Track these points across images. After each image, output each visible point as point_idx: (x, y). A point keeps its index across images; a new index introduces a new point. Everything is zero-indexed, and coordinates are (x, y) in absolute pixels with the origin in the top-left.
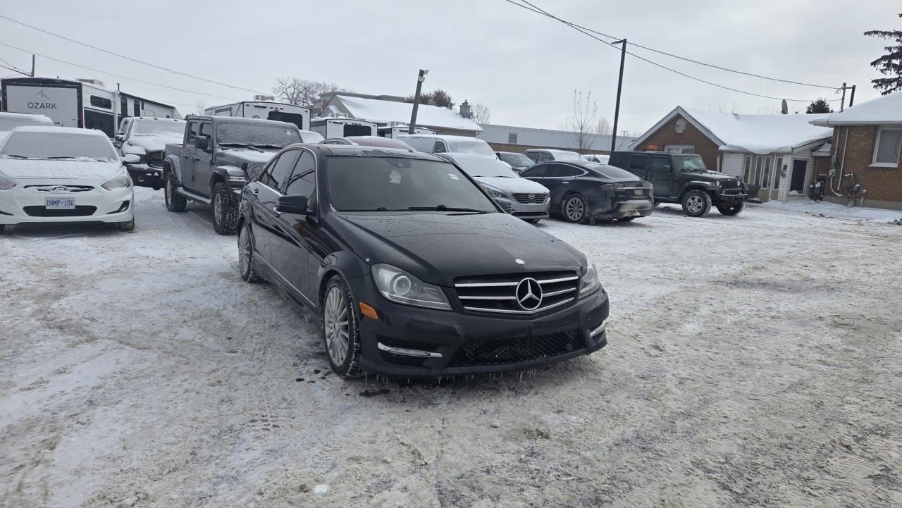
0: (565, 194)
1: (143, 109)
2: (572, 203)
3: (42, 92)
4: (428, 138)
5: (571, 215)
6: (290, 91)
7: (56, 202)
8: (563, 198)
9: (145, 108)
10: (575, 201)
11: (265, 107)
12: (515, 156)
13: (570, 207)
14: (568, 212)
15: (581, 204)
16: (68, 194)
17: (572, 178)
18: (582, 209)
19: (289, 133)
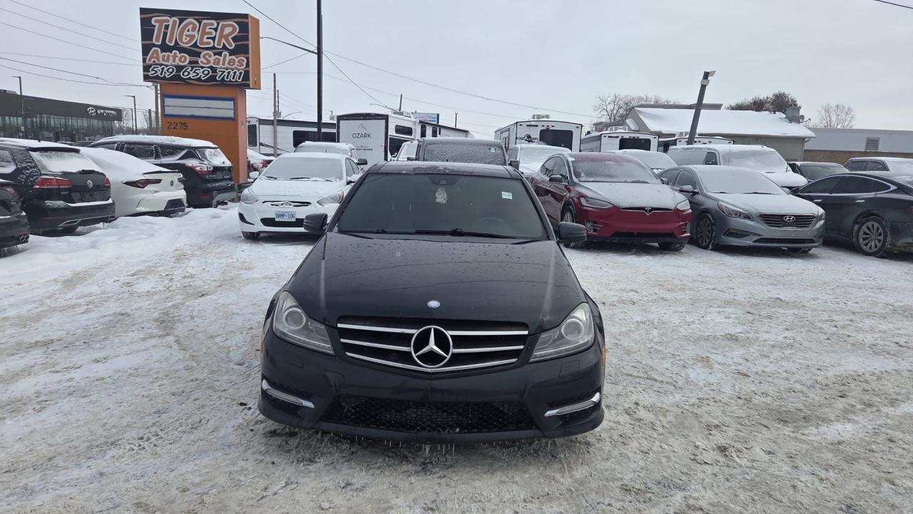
0: (859, 215)
1: (440, 134)
2: (868, 228)
3: (362, 124)
4: (700, 149)
5: (866, 245)
6: (610, 107)
7: (283, 215)
8: (856, 222)
9: (441, 133)
10: (873, 226)
11: (537, 126)
12: (824, 167)
13: (865, 233)
14: (861, 241)
15: (881, 230)
16: (291, 209)
17: (871, 195)
18: (881, 238)
19: (493, 150)
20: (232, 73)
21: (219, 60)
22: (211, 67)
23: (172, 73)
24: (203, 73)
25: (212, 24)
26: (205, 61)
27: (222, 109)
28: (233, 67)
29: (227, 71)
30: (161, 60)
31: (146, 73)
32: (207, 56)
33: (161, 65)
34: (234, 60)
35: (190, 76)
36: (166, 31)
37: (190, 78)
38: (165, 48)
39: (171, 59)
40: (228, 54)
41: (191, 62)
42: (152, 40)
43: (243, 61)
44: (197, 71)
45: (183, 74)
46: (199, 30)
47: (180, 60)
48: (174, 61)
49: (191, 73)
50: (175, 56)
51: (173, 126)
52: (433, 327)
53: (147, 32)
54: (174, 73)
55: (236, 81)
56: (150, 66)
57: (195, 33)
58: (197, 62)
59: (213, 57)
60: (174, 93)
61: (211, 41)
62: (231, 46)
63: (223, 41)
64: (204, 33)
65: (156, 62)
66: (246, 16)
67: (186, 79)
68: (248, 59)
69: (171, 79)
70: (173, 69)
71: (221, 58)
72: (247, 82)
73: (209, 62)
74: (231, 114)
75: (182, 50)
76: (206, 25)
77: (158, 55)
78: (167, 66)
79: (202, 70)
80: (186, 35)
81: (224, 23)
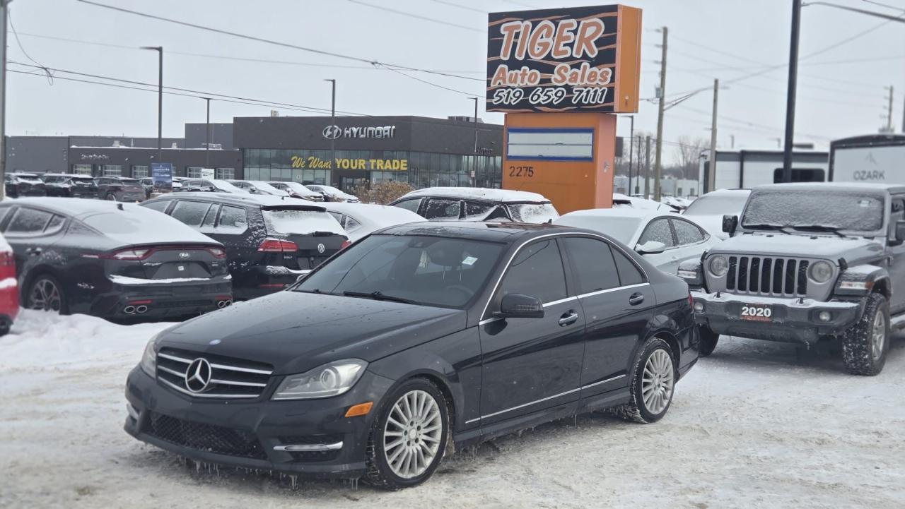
20: (592, 93)
21: (577, 74)
22: (566, 87)
23: (518, 98)
24: (556, 94)
25: (571, 25)
26: (559, 78)
27: (576, 145)
28: (594, 83)
29: (585, 90)
30: (507, 80)
31: (489, 101)
32: (562, 71)
33: (507, 88)
34: (596, 73)
35: (540, 100)
36: (516, 40)
37: (539, 104)
38: (514, 64)
39: (519, 78)
40: (588, 65)
41: (542, 81)
42: (499, 55)
43: (607, 73)
44: (549, 93)
45: (532, 99)
46: (554, 36)
47: (529, 80)
48: (522, 82)
49: (542, 96)
50: (524, 74)
51: (517, 171)
52: (202, 359)
53: (494, 46)
54: (521, 98)
55: (597, 104)
56: (494, 90)
57: (550, 40)
58: (549, 81)
59: (570, 72)
60: (520, 126)
61: (568, 48)
62: (592, 52)
63: (584, 47)
64: (561, 38)
65: (502, 84)
66: (614, 8)
67: (534, 105)
68: (613, 69)
69: (518, 106)
70: (521, 92)
71: (580, 72)
72: (610, 104)
73: (564, 78)
74: (587, 152)
75: (533, 65)
76: (564, 26)
77: (504, 74)
78: (513, 89)
79: (554, 91)
80: (539, 44)
81: (587, 21)
